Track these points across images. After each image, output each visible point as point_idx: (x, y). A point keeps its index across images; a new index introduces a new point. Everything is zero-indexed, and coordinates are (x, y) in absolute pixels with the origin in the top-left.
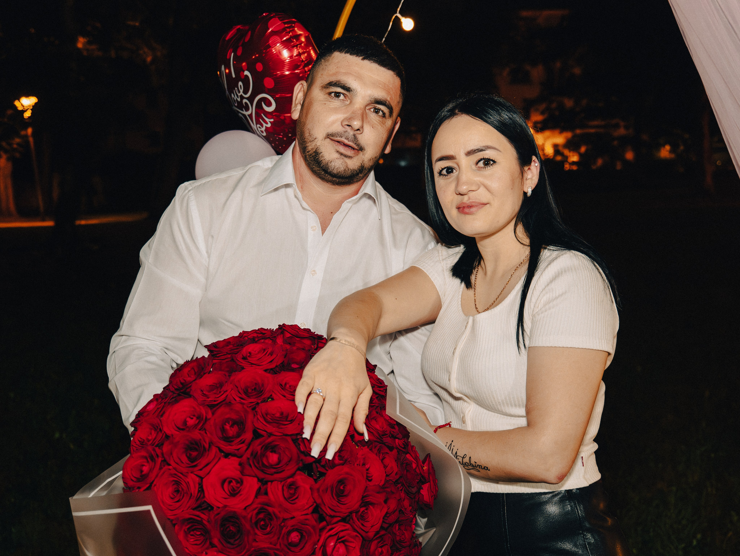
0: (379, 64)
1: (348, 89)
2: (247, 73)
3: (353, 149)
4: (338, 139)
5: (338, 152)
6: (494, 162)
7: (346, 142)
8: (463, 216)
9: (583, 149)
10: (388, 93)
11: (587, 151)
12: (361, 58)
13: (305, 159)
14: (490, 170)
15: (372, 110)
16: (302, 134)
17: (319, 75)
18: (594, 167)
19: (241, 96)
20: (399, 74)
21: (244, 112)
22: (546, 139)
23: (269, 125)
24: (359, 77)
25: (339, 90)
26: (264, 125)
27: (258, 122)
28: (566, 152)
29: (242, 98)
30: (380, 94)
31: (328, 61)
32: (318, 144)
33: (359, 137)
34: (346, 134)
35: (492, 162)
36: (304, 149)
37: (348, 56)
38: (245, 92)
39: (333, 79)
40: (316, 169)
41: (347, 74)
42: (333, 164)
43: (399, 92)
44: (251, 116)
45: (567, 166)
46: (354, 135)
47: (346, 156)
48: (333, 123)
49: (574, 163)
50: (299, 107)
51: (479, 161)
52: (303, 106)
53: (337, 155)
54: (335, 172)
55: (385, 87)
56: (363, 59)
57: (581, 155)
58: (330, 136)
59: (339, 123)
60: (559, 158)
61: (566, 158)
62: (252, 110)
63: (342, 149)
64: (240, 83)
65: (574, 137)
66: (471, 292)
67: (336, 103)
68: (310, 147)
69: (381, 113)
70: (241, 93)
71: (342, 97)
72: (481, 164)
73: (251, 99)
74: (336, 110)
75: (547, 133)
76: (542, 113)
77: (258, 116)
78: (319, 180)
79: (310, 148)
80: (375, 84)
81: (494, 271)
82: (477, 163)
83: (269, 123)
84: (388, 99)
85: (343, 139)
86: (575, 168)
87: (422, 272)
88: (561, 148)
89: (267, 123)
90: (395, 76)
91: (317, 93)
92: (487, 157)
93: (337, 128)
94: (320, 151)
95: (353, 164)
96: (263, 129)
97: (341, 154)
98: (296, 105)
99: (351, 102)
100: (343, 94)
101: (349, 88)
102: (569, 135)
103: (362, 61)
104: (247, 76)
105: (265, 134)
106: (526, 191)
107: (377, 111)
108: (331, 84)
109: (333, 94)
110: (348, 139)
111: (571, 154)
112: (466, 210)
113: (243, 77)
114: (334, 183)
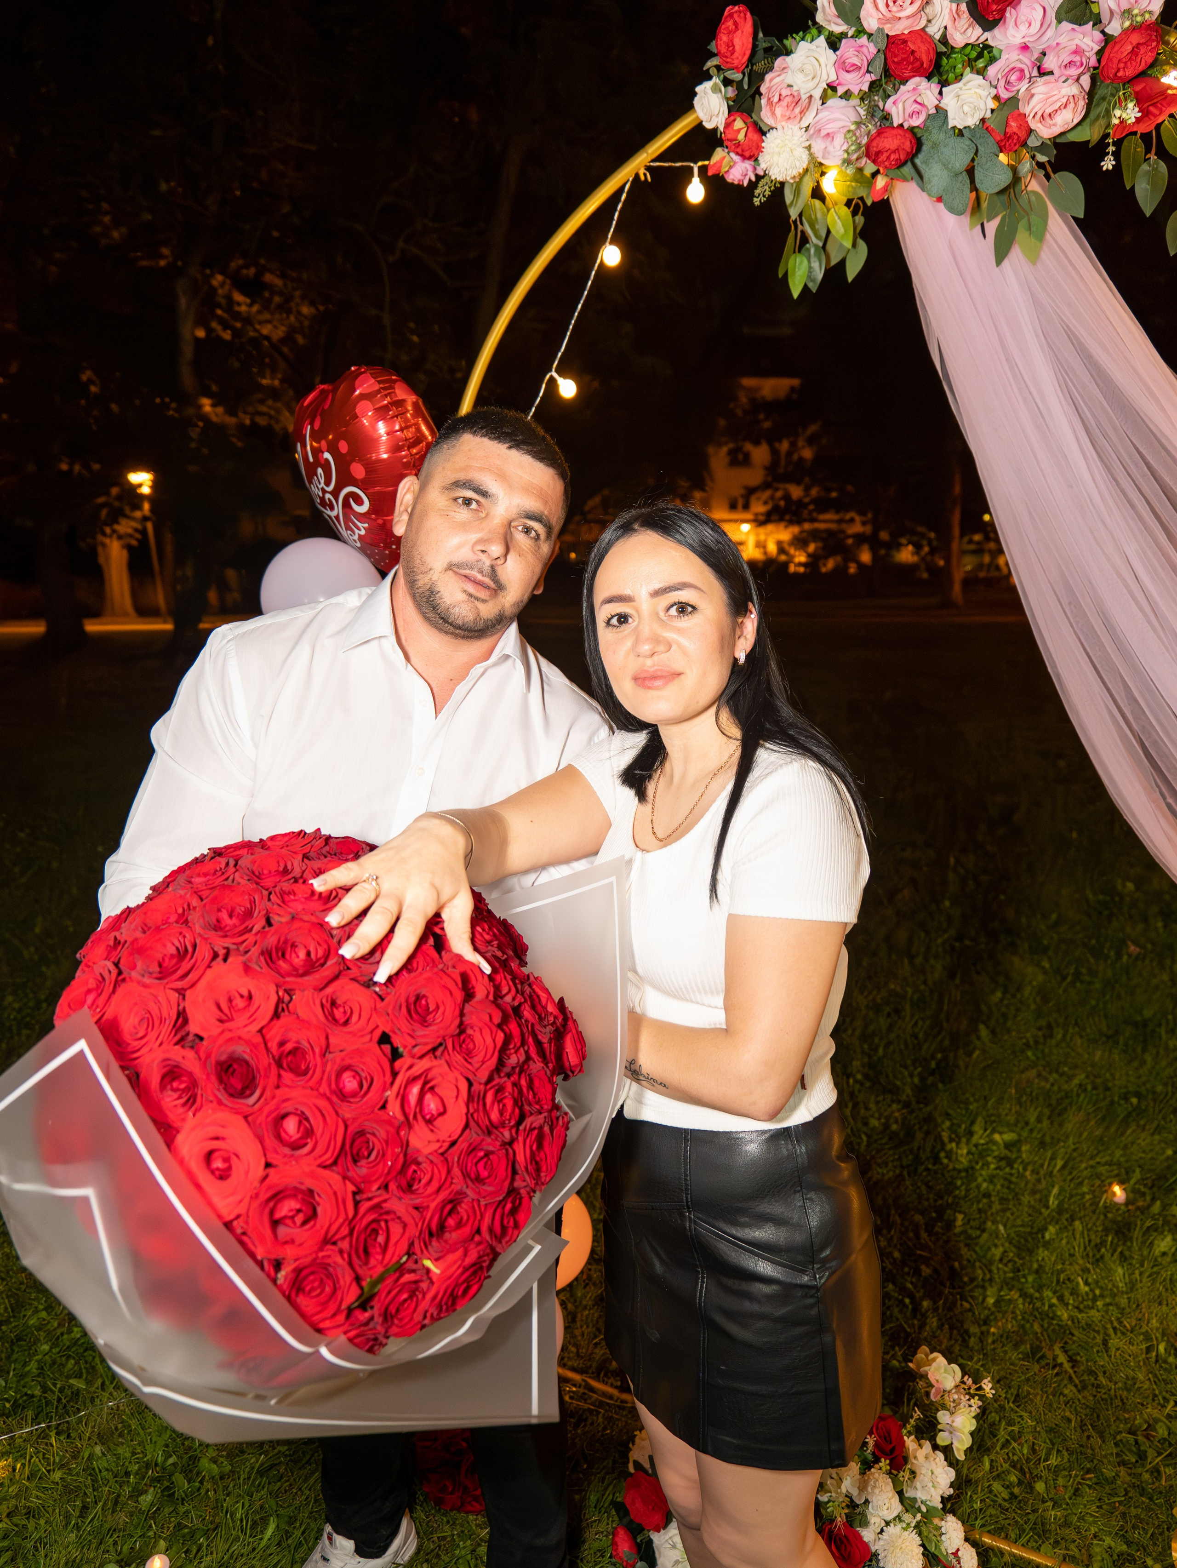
0: (534, 457)
1: (484, 494)
2: (327, 455)
3: (488, 587)
4: (467, 572)
5: (465, 591)
6: (694, 608)
7: (479, 577)
8: (642, 693)
9: (812, 548)
10: (546, 503)
11: (816, 550)
12: (507, 445)
13: (413, 597)
14: (686, 622)
15: (520, 528)
16: (409, 561)
17: (440, 469)
18: (824, 570)
19: (323, 489)
20: (562, 475)
21: (329, 512)
22: (767, 535)
23: (363, 532)
24: (502, 476)
25: (469, 494)
26: (357, 531)
27: (348, 528)
28: (792, 551)
29: (323, 490)
30: (532, 504)
31: (453, 446)
32: (435, 578)
33: (499, 570)
34: (480, 564)
35: (690, 609)
36: (411, 584)
37: (486, 440)
38: (328, 483)
39: (462, 476)
40: (431, 615)
41: (481, 469)
42: (457, 610)
43: (561, 504)
44: (337, 517)
45: (792, 568)
46: (492, 567)
47: (477, 599)
48: (459, 547)
49: (800, 564)
50: (405, 517)
51: (672, 606)
52: (411, 515)
53: (462, 597)
54: (460, 622)
55: (541, 496)
56: (510, 448)
57: (809, 555)
58: (451, 567)
59: (469, 546)
60: (783, 558)
61: (791, 558)
62: (338, 510)
63: (471, 588)
64: (320, 471)
65: (802, 532)
66: (647, 808)
67: (463, 514)
68: (423, 581)
69: (533, 534)
70: (322, 485)
71: (474, 505)
72: (673, 611)
73: (336, 493)
74: (463, 527)
75: (770, 527)
76: (766, 503)
77: (347, 520)
78: (435, 630)
79: (420, 583)
80: (528, 489)
81: (684, 777)
82: (668, 609)
83: (362, 528)
84: (546, 513)
85: (475, 574)
86: (802, 570)
87: (580, 774)
88: (786, 546)
89: (359, 529)
90: (556, 477)
91: (436, 497)
92: (683, 600)
93: (465, 554)
94: (437, 589)
95: (488, 611)
96: (356, 537)
97: (471, 595)
98: (401, 514)
99: (487, 515)
100: (477, 502)
101: (487, 492)
102: (796, 529)
103: (507, 451)
104: (327, 460)
105: (359, 545)
106: (737, 656)
107: (527, 530)
108: (457, 484)
109: (460, 501)
110: (481, 572)
111: (797, 553)
112: (647, 683)
113: (323, 462)
114: (456, 636)
